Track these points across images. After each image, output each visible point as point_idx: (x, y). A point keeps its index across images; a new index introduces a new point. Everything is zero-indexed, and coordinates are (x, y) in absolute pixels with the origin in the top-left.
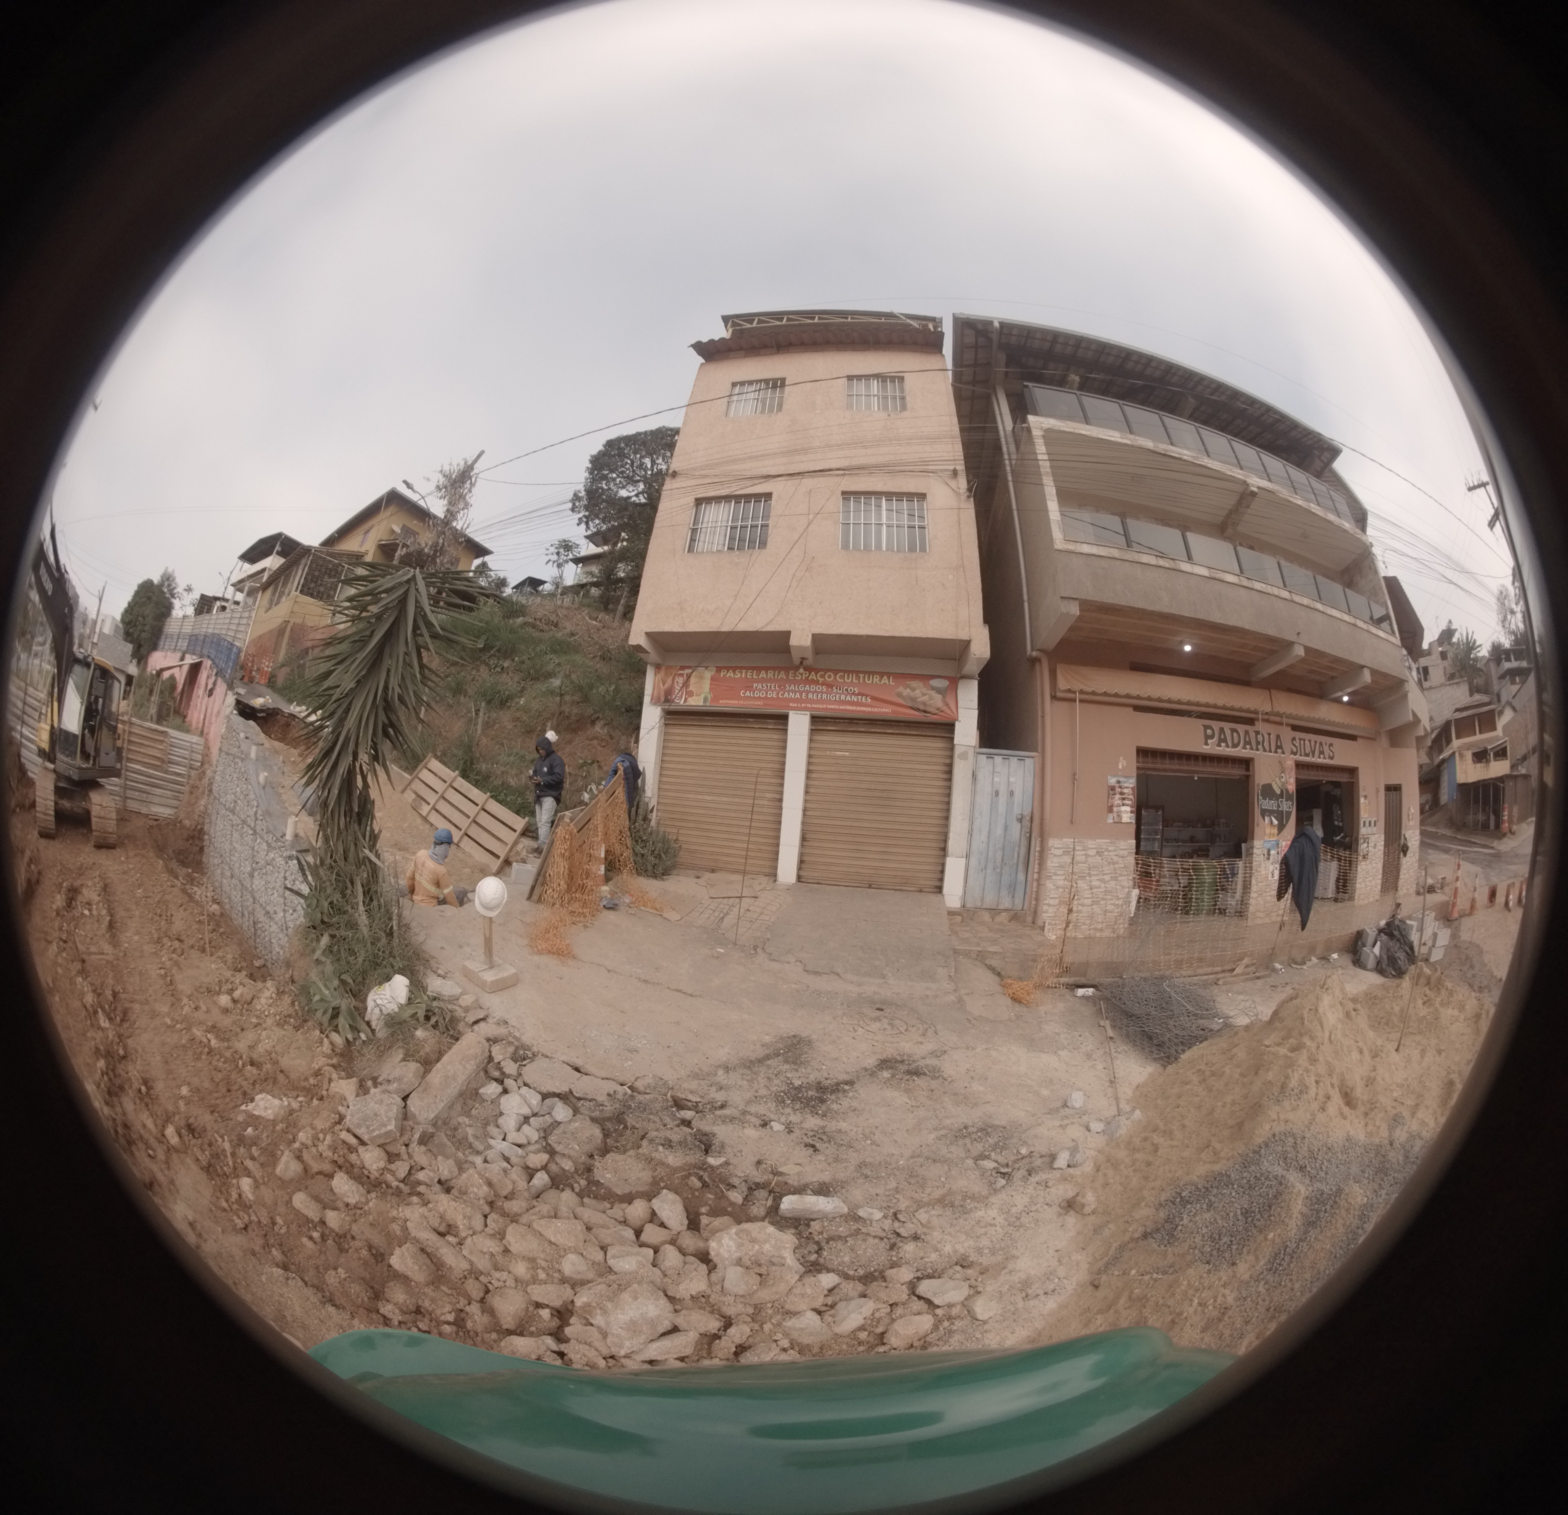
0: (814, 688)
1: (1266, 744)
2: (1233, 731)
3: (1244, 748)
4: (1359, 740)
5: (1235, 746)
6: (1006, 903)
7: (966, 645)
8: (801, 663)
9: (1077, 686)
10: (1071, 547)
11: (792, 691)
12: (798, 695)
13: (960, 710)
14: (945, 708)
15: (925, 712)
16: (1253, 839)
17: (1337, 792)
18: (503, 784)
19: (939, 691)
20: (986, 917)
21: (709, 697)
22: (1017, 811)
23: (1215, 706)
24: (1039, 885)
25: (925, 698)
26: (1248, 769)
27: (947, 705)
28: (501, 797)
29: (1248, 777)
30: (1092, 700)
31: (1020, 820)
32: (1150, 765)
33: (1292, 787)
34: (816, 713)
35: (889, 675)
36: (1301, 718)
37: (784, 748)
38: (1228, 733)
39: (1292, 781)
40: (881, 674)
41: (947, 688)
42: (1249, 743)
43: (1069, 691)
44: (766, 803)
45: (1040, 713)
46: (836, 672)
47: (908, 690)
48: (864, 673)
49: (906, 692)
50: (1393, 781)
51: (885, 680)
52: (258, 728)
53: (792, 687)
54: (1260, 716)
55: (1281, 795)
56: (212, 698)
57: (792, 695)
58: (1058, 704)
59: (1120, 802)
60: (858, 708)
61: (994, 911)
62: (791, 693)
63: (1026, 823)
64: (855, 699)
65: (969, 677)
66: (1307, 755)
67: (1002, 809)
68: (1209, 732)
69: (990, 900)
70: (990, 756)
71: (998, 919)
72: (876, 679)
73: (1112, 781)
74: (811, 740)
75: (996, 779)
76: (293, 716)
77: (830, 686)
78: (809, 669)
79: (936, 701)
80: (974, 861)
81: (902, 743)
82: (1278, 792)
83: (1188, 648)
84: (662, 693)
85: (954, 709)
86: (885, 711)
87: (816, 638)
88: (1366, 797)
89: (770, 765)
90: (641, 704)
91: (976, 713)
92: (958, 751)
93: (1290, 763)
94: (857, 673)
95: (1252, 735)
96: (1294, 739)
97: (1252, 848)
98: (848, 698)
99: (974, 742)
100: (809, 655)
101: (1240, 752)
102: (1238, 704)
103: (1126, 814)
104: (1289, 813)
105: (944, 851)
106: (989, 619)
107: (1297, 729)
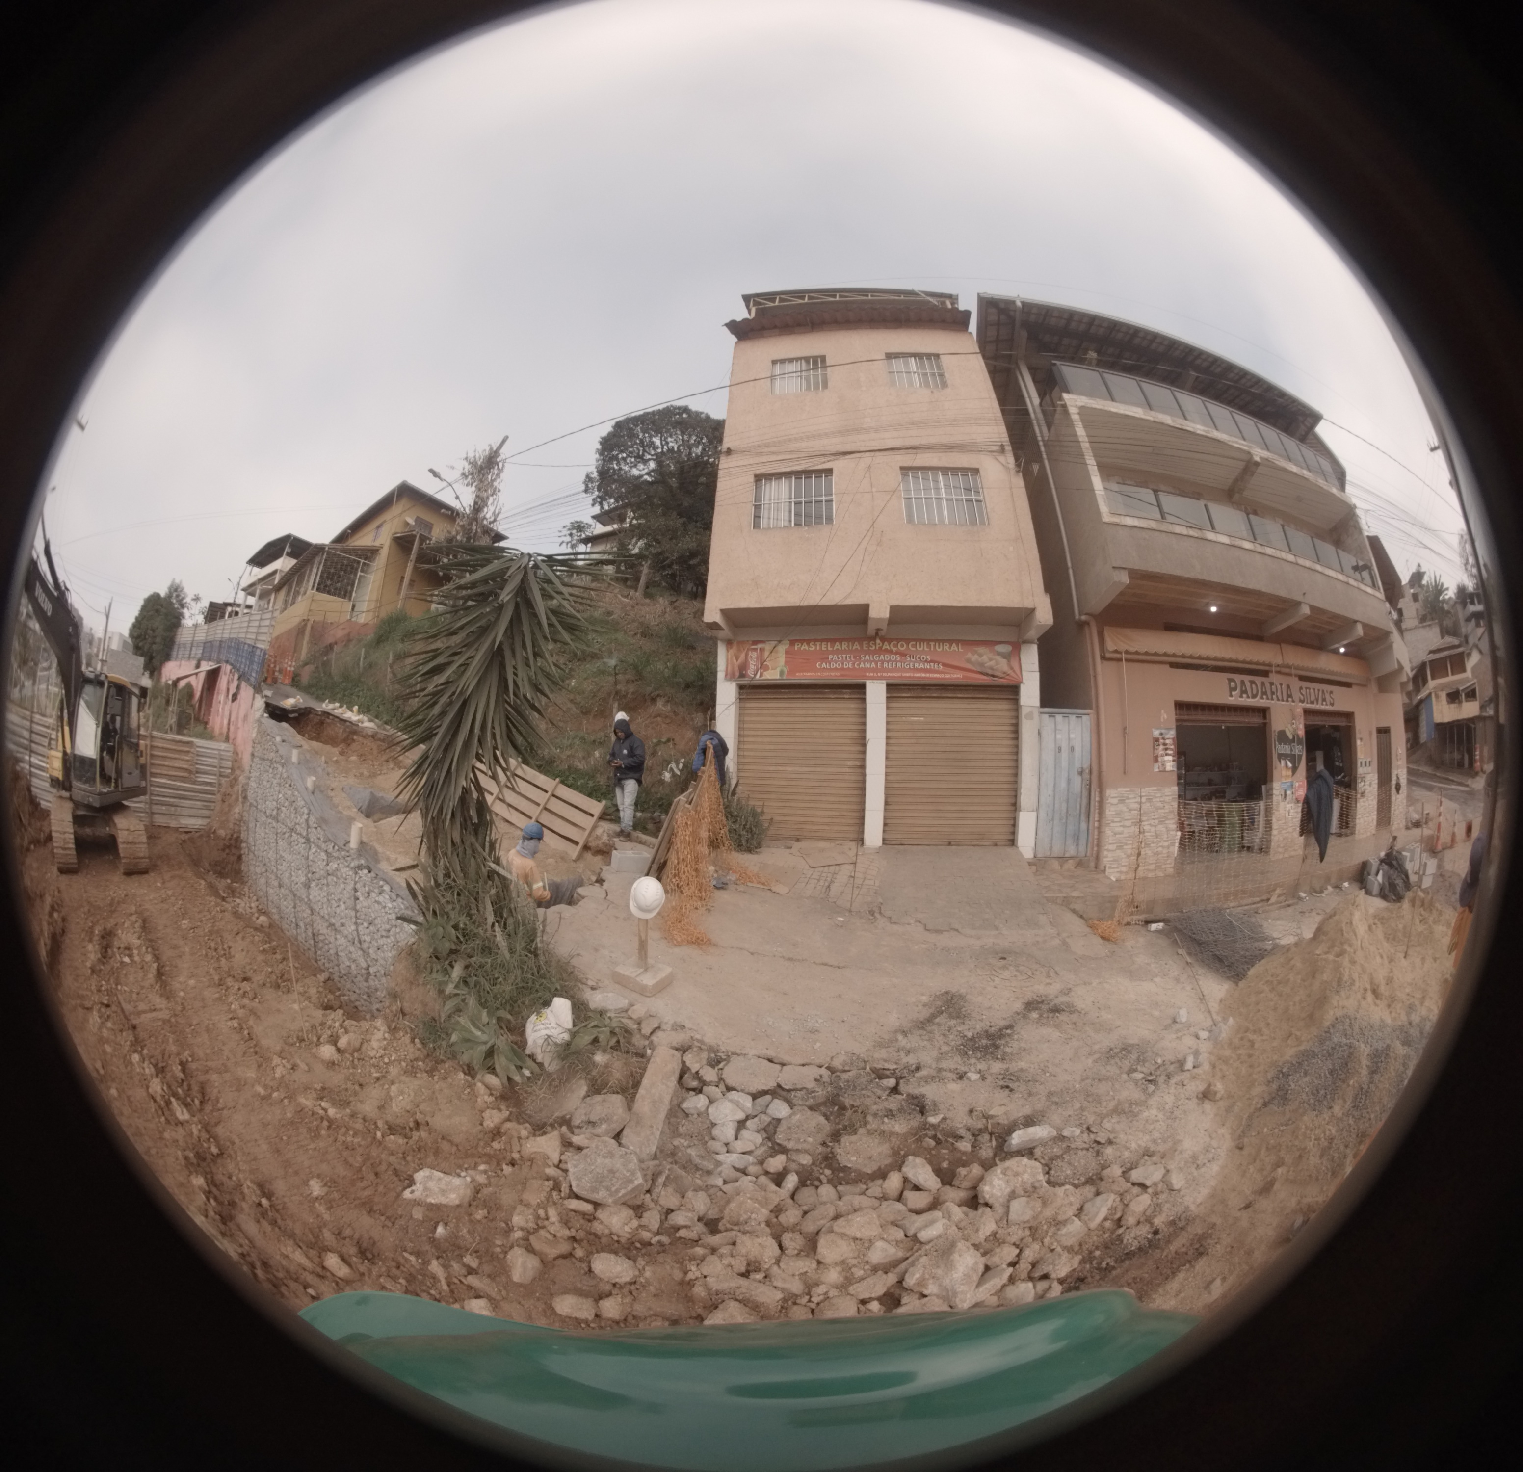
0: (888, 657)
1: (1279, 694)
2: (1252, 682)
3: (1262, 698)
4: (1354, 687)
5: (1254, 696)
6: (1071, 851)
7: (1030, 612)
8: (877, 634)
9: (1123, 647)
10: (1117, 520)
11: (868, 661)
12: (873, 665)
13: (1024, 673)
14: (1010, 672)
15: (993, 676)
16: (1272, 781)
17: (1337, 735)
18: (569, 768)
19: (1004, 656)
20: (1056, 865)
21: (785, 670)
22: (1077, 765)
23: (1237, 661)
24: (1100, 832)
25: (992, 663)
26: (1265, 717)
27: (1012, 668)
28: (570, 781)
29: (1265, 724)
30: (1136, 659)
31: (1081, 773)
32: (1186, 717)
33: (1301, 732)
34: (891, 681)
35: (957, 642)
36: (1307, 669)
37: (864, 716)
38: (1248, 684)
39: (1302, 726)
40: (951, 642)
41: (1011, 653)
42: (1266, 694)
43: (1116, 651)
44: (848, 770)
45: (1092, 673)
46: (909, 641)
47: (976, 656)
48: (935, 641)
49: (975, 658)
50: (1383, 724)
51: (954, 647)
52: (292, 730)
53: (867, 657)
54: (1274, 669)
55: (1293, 741)
56: (237, 702)
57: (868, 665)
58: (1106, 663)
59: (1163, 752)
60: (932, 675)
61: (1062, 859)
62: (866, 663)
63: (1086, 776)
64: (927, 666)
65: (1030, 642)
66: (1312, 703)
67: (1064, 764)
69: (1058, 849)
70: (1052, 715)
71: (1066, 866)
72: (946, 647)
73: (1156, 733)
74: (888, 708)
75: (1059, 736)
76: (326, 714)
77: (903, 655)
78: (883, 640)
79: (1001, 665)
80: (1042, 814)
81: (973, 706)
82: (1291, 737)
83: (1214, 609)
84: (737, 669)
85: (1018, 672)
86: (956, 676)
87: (893, 610)
88: (1361, 739)
89: (850, 734)
90: (715, 683)
91: (1037, 675)
92: (1024, 711)
93: (1299, 711)
94: (929, 641)
95: (1268, 685)
96: (1301, 688)
97: (1272, 789)
98: (922, 666)
99: (1037, 702)
100: (884, 626)
101: (1258, 702)
102: (1255, 659)
103: (1169, 763)
104: (1300, 757)
105: (1015, 806)
106: (1049, 586)
107: (1303, 678)
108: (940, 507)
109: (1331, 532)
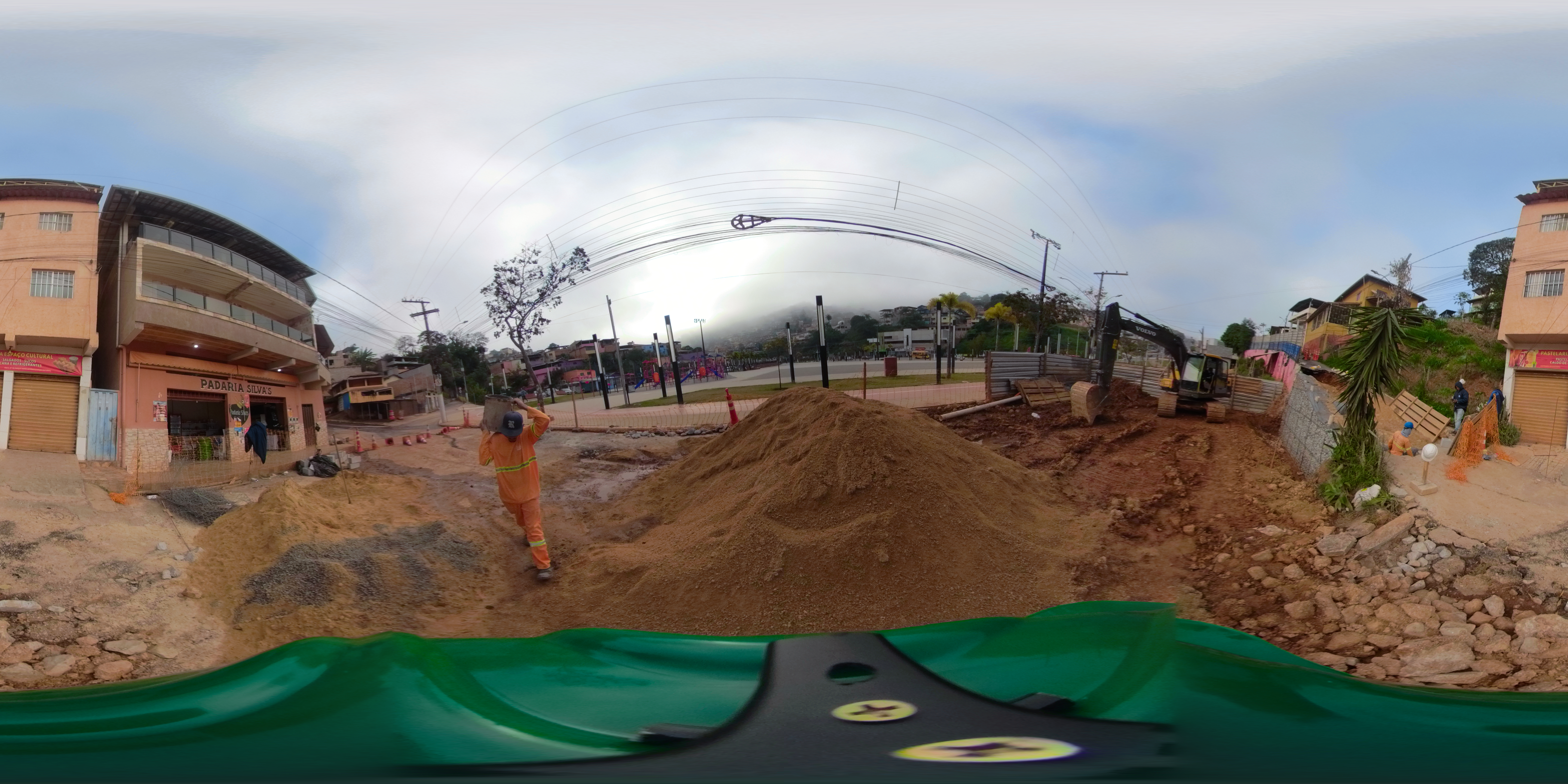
0: (14, 359)
1: (234, 388)
2: (216, 382)
3: (222, 389)
4: (286, 386)
5: (217, 388)
6: (107, 458)
7: (88, 341)
8: (10, 349)
9: (140, 361)
10: (144, 299)
12: (7, 363)
13: (82, 371)
14: (75, 370)
15: (66, 371)
16: (228, 427)
17: (273, 407)
19: (73, 362)
20: (98, 465)
22: (110, 416)
23: (206, 371)
24: (122, 450)
25: (67, 365)
26: (224, 398)
27: (76, 368)
29: (224, 401)
30: (146, 367)
31: (111, 421)
32: (173, 396)
33: (248, 405)
34: (15, 372)
35: (51, 354)
36: (254, 377)
37: (3, 387)
38: (214, 383)
39: (248, 403)
40: (47, 354)
41: (76, 361)
42: (225, 387)
43: (135, 363)
45: (121, 373)
46: (23, 353)
47: (59, 362)
48: (38, 353)
50: (308, 403)
51: (47, 357)
53: (6, 359)
54: (231, 376)
55: (242, 409)
57: (5, 364)
58: (130, 369)
59: (160, 412)
60: (35, 369)
61: (102, 462)
62: (5, 362)
63: (114, 422)
64: (35, 365)
65: (87, 356)
66: (256, 393)
67: (102, 416)
68: (204, 382)
69: (99, 457)
70: (98, 392)
71: (104, 465)
72: (43, 357)
73: (155, 403)
74: (12, 385)
75: (100, 402)
77: (21, 359)
78: (13, 351)
79: (71, 367)
80: (90, 440)
81: (56, 385)
82: (241, 407)
83: (196, 346)
85: (80, 370)
86: (48, 371)
87: (17, 337)
88: (291, 409)
91: (90, 372)
92: (82, 389)
93: (247, 395)
94: (33, 353)
96: (248, 386)
97: (229, 431)
98: (30, 365)
99: (90, 385)
100: (14, 345)
101: (220, 391)
102: (219, 371)
103: (163, 418)
105: (75, 434)
106: (99, 328)
107: (249, 381)
108: (49, 289)
109: (289, 321)
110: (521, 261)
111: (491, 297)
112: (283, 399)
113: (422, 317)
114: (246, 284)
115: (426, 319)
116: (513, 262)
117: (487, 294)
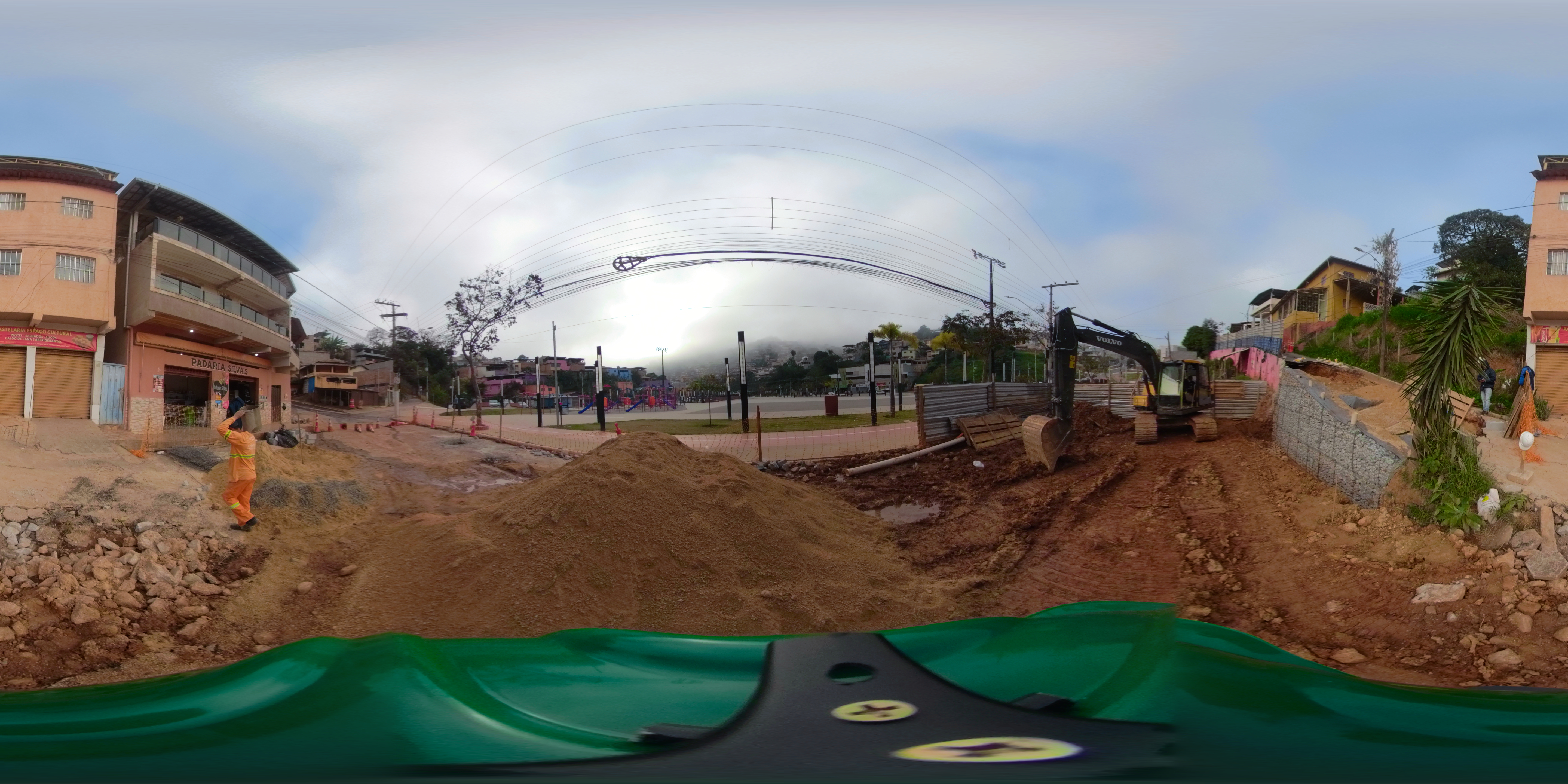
0: (39, 336)
1: (216, 367)
2: (205, 361)
3: (208, 367)
4: (261, 368)
5: (204, 366)
6: (115, 422)
7: (106, 323)
8: (35, 326)
9: (144, 340)
10: (157, 290)
12: (31, 340)
13: (97, 348)
15: (84, 347)
16: (209, 399)
17: (248, 385)
19: (89, 339)
20: (109, 428)
22: (118, 387)
23: (198, 352)
24: (128, 415)
25: (84, 342)
26: (209, 375)
27: (92, 345)
29: (209, 378)
30: (149, 346)
31: (120, 390)
32: (169, 371)
33: (228, 382)
34: (40, 347)
35: (69, 332)
36: (235, 359)
37: (26, 361)
39: (228, 380)
40: (66, 332)
41: (93, 339)
42: (210, 366)
43: (141, 342)
45: (129, 350)
46: (47, 330)
48: (59, 330)
49: (76, 339)
50: (277, 384)
51: (68, 334)
53: (30, 336)
55: (223, 385)
57: (29, 339)
58: (135, 346)
59: (158, 384)
60: (56, 345)
61: (111, 425)
63: (122, 392)
64: (55, 341)
65: (102, 335)
66: (235, 372)
67: (112, 386)
68: (194, 361)
69: (109, 421)
70: (108, 366)
71: (113, 428)
72: (64, 334)
73: (155, 377)
74: (35, 358)
75: (110, 375)
77: (45, 336)
78: (39, 329)
79: (88, 343)
80: (102, 406)
81: (73, 359)
82: (221, 383)
83: (192, 331)
85: (95, 347)
86: (67, 347)
87: (44, 316)
88: (262, 388)
89: (23, 369)
91: (103, 349)
92: (96, 363)
93: (227, 374)
94: (56, 331)
95: (212, 363)
96: (230, 366)
97: (210, 402)
98: (50, 341)
99: (102, 360)
100: (39, 323)
101: (206, 369)
102: (207, 352)
103: (160, 389)
104: (226, 392)
105: (90, 402)
106: (116, 314)
107: (230, 362)
108: (72, 273)
109: (269, 311)
110: (482, 281)
111: (453, 310)
112: (256, 379)
113: (391, 318)
114: (237, 279)
115: (394, 320)
116: (477, 280)
117: (451, 307)
